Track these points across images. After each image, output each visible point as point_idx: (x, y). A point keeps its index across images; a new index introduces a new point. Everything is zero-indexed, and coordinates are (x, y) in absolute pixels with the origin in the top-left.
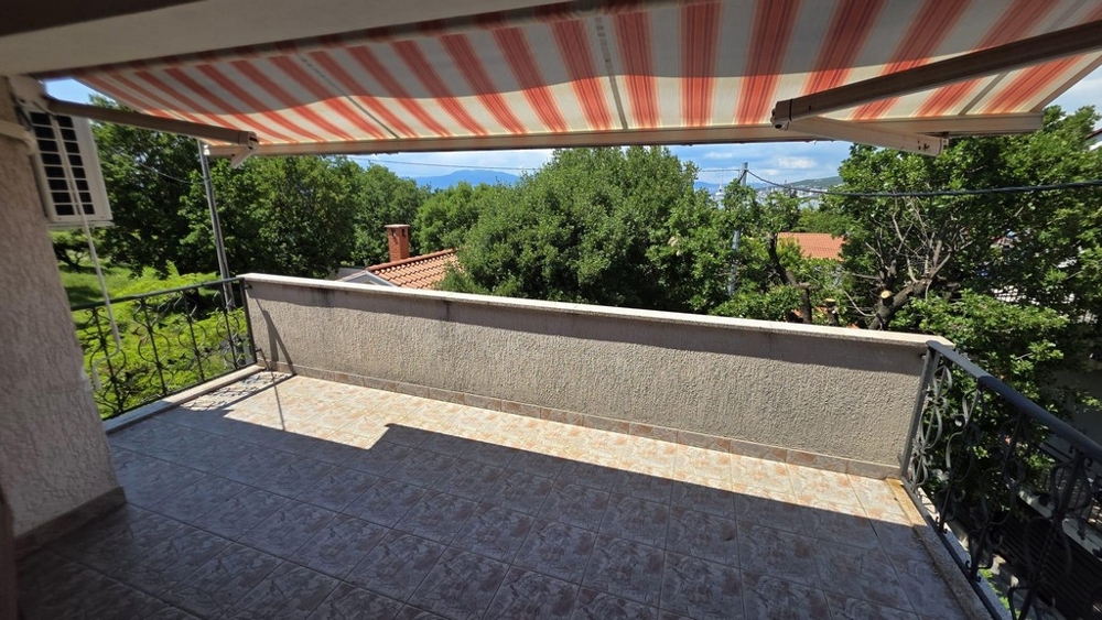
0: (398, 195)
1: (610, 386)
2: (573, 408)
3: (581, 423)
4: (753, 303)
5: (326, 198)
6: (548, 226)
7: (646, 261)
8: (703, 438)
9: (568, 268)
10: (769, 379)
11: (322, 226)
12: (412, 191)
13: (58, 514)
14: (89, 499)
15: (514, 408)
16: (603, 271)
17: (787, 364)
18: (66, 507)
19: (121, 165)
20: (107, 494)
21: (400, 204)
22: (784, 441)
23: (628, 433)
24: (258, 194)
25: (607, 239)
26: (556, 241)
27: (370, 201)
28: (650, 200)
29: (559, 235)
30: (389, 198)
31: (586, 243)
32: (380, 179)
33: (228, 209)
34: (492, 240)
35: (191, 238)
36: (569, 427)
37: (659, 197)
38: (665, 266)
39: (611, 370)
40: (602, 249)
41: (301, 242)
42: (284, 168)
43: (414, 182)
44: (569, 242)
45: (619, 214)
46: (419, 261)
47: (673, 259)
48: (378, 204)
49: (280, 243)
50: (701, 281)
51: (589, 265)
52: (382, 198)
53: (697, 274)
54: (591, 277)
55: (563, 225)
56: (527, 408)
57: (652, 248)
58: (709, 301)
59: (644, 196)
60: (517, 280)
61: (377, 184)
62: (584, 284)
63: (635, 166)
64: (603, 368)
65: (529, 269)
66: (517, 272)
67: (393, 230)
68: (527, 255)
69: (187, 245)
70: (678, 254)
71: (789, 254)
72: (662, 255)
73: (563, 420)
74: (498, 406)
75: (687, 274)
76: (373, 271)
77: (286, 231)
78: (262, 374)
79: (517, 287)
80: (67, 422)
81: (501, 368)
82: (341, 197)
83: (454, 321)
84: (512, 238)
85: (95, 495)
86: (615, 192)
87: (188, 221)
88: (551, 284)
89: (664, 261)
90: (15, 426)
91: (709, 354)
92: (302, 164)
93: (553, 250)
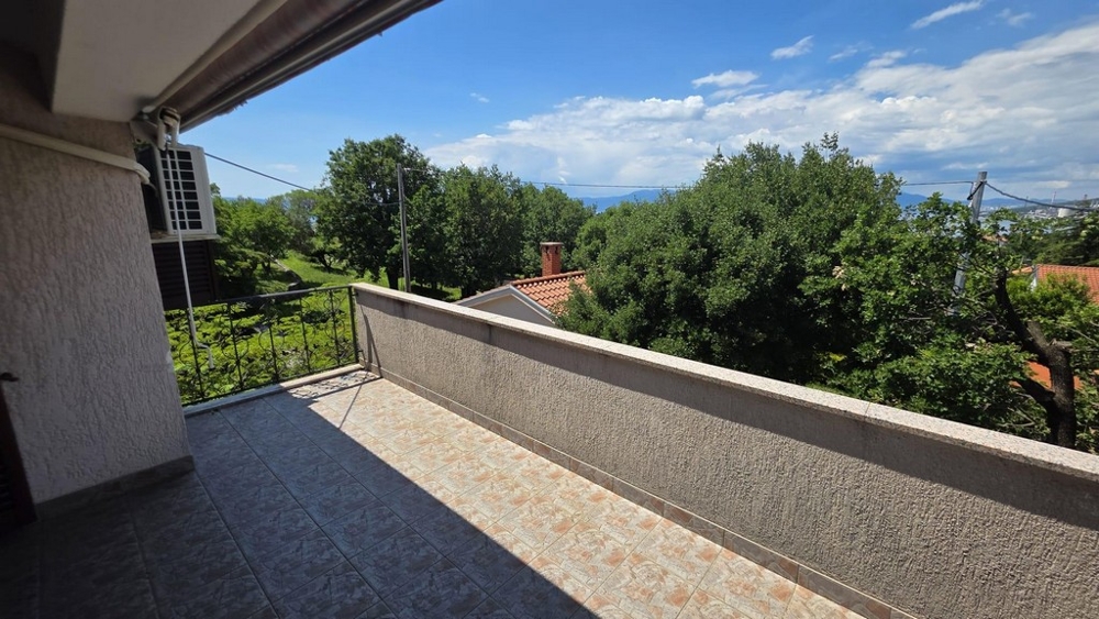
0: (565, 214)
1: (643, 451)
2: (602, 466)
3: (610, 486)
4: (943, 364)
5: (498, 218)
6: (678, 247)
7: (800, 294)
8: (758, 551)
9: (695, 296)
10: (861, 492)
11: (494, 241)
12: (578, 210)
13: (139, 469)
14: (164, 461)
15: (544, 451)
16: (738, 302)
17: (893, 474)
18: (146, 464)
19: (357, 192)
20: (180, 460)
21: (566, 223)
22: (887, 594)
23: (662, 516)
24: (448, 214)
25: (746, 265)
26: (686, 266)
27: (539, 220)
28: (820, 220)
29: (688, 259)
30: (558, 216)
31: (722, 267)
32: (551, 200)
33: (423, 226)
34: (618, 261)
35: (394, 249)
36: (596, 488)
37: (832, 216)
38: (828, 302)
39: (644, 430)
40: (739, 277)
41: (475, 256)
42: (470, 192)
43: (581, 203)
44: (700, 268)
45: (769, 236)
46: (562, 278)
47: (836, 293)
48: (546, 223)
49: (459, 256)
50: (874, 325)
51: (721, 294)
52: (550, 217)
53: (868, 315)
54: (721, 308)
55: (693, 247)
56: (557, 455)
57: (809, 279)
58: (885, 352)
59: (812, 215)
60: (638, 305)
61: (547, 204)
62: (712, 315)
63: (804, 180)
64: (635, 427)
65: (652, 294)
66: (638, 295)
67: (547, 247)
68: (652, 278)
69: (392, 254)
70: (843, 287)
71: (1064, 297)
72: (820, 287)
73: (592, 477)
74: (530, 445)
75: (856, 314)
76: (516, 286)
77: (466, 245)
78: (360, 372)
79: (637, 312)
80: (152, 395)
81: (534, 403)
82: (511, 216)
83: (495, 345)
84: (637, 259)
85: (169, 459)
86: (767, 212)
87: (395, 235)
88: (675, 312)
89: (824, 296)
90: (113, 394)
91: (769, 435)
92: (483, 189)
93: (679, 275)
